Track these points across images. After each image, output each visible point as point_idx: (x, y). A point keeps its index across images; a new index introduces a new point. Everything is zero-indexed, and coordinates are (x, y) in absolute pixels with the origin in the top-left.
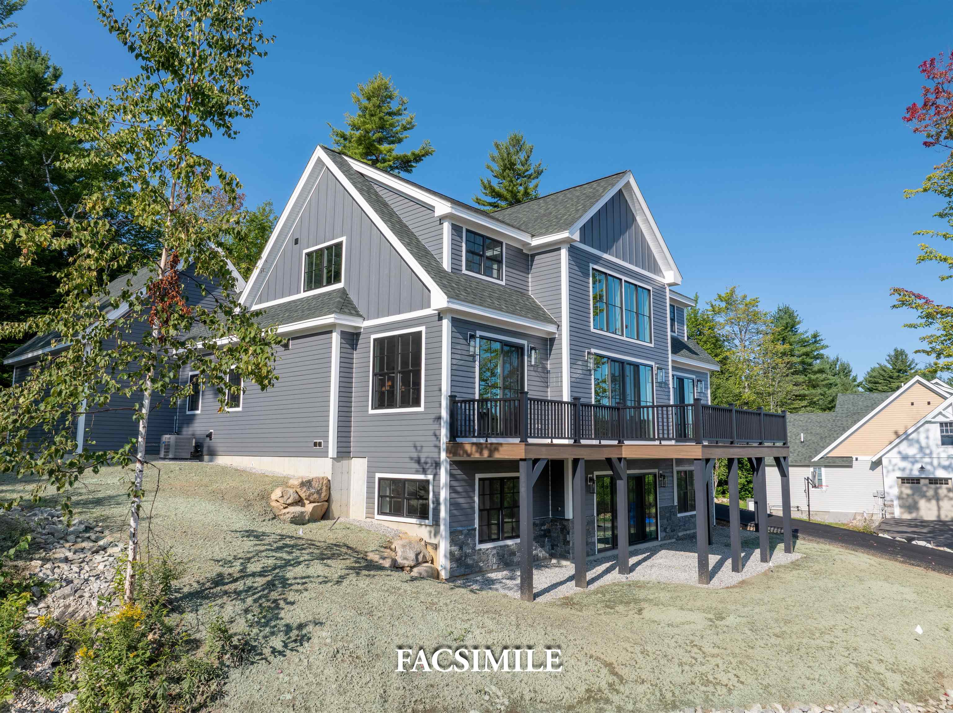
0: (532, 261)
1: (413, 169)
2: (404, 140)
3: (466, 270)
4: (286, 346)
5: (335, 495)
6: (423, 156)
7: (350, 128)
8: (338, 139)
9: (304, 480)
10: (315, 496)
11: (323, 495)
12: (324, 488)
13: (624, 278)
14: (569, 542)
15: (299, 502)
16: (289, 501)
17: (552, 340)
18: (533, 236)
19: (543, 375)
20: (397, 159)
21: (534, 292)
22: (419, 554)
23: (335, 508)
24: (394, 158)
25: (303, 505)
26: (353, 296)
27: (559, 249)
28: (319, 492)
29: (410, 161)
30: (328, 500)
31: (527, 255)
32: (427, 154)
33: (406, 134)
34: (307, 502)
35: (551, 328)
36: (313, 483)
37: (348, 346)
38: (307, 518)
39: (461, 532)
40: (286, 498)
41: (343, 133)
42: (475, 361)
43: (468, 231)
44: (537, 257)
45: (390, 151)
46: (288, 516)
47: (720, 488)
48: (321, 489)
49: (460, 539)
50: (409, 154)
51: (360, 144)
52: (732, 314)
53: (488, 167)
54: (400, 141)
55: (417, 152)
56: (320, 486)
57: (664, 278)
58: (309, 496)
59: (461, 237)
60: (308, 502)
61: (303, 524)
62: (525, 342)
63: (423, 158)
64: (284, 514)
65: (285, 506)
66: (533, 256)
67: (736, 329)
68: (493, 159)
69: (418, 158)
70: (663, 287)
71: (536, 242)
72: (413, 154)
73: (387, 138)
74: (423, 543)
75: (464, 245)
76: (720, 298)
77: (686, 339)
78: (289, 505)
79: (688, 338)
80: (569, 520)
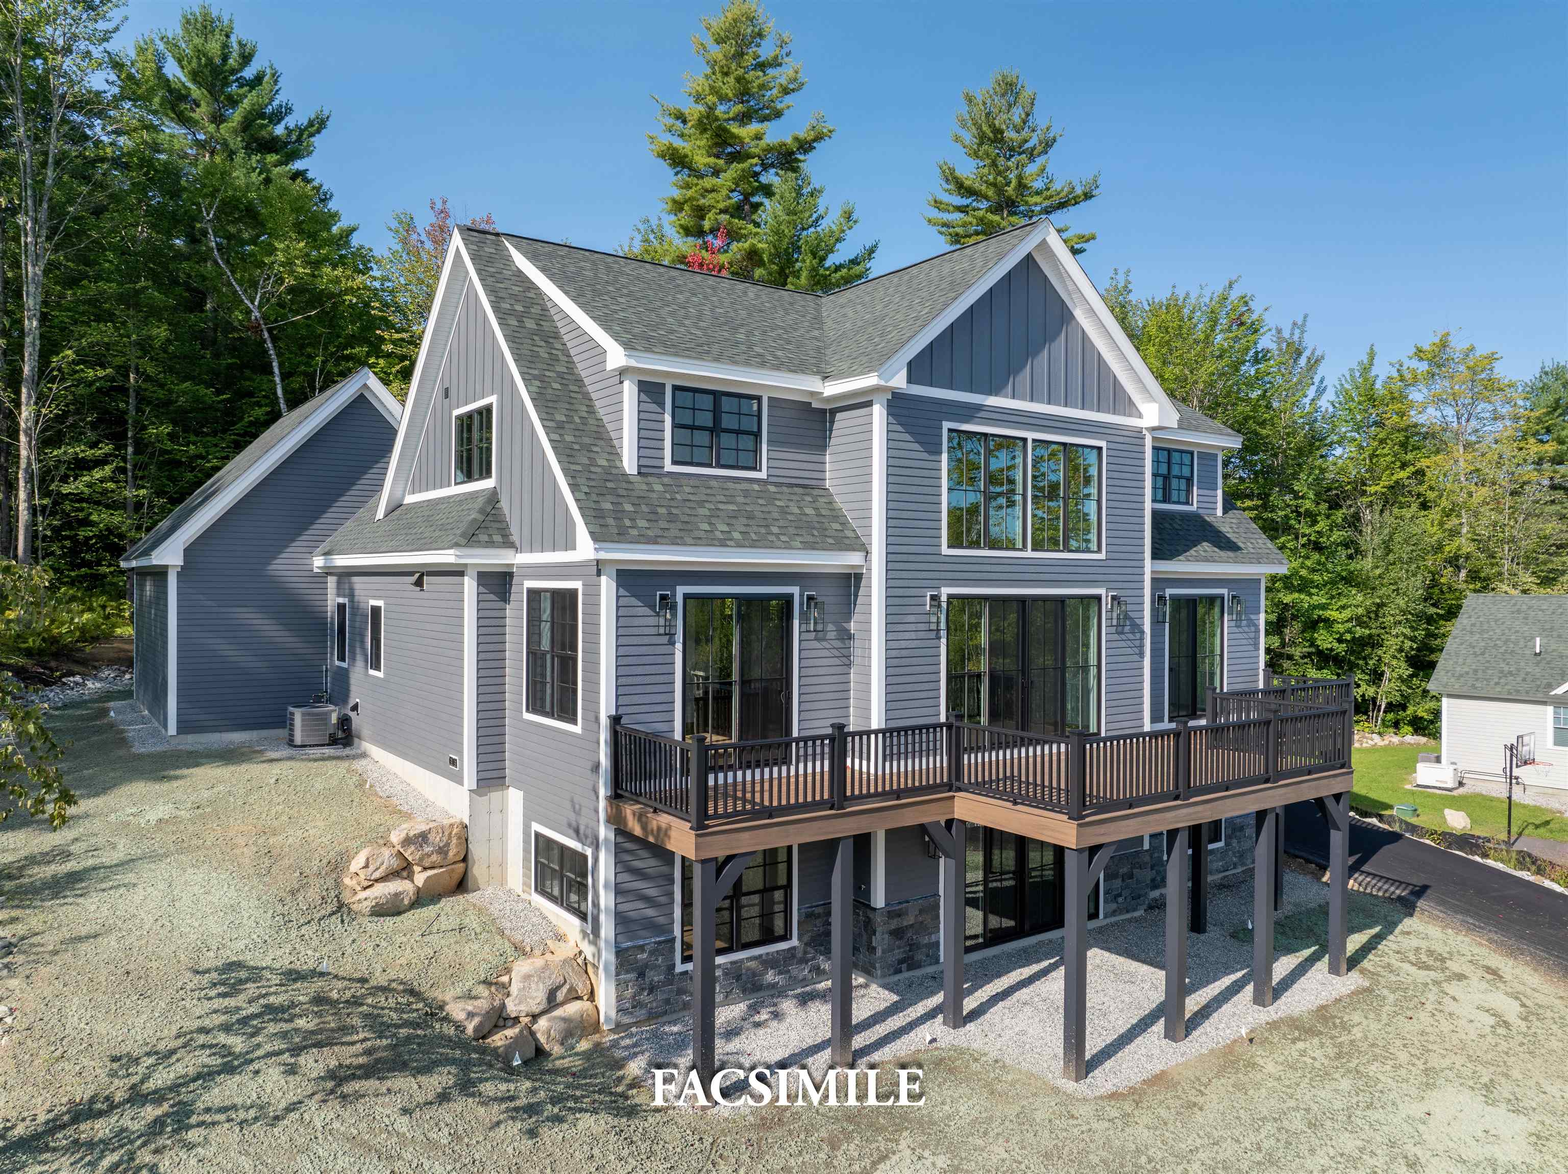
0: (832, 422)
1: (801, 165)
2: (786, 112)
3: (674, 462)
4: (419, 583)
5: (477, 851)
6: (814, 140)
7: (692, 99)
8: (670, 121)
9: (412, 834)
10: (434, 858)
11: (451, 854)
12: (454, 841)
13: (1030, 435)
14: (874, 948)
15: (404, 870)
16: (377, 875)
17: (858, 577)
18: (825, 378)
19: (838, 644)
20: (769, 149)
21: (835, 482)
22: (559, 988)
23: (478, 871)
24: (764, 150)
25: (410, 877)
26: (504, 504)
27: (869, 404)
28: (442, 851)
29: (793, 153)
30: (465, 859)
31: (824, 411)
32: (819, 138)
33: (789, 100)
34: (417, 869)
35: (853, 559)
36: (431, 837)
37: (492, 597)
38: (406, 902)
39: (641, 948)
40: (372, 868)
41: (679, 111)
42: (672, 643)
43: (676, 388)
44: (839, 416)
45: (758, 137)
46: (365, 904)
47: (1390, 716)
48: (447, 844)
49: (637, 961)
50: (789, 140)
51: (704, 130)
52: (1441, 385)
53: (957, 139)
54: (778, 114)
55: (802, 135)
56: (445, 839)
57: (1140, 416)
58: (421, 859)
59: (662, 404)
60: (420, 869)
61: (399, 913)
62: (795, 590)
63: (815, 144)
64: (359, 901)
65: (366, 884)
66: (834, 412)
67: (1450, 412)
68: (964, 126)
69: (806, 146)
70: (1138, 435)
71: (832, 389)
72: (796, 139)
73: (756, 111)
74: (580, 961)
75: (668, 419)
76: (1419, 353)
77: (1219, 512)
78: (376, 881)
79: (1225, 511)
80: (875, 909)
